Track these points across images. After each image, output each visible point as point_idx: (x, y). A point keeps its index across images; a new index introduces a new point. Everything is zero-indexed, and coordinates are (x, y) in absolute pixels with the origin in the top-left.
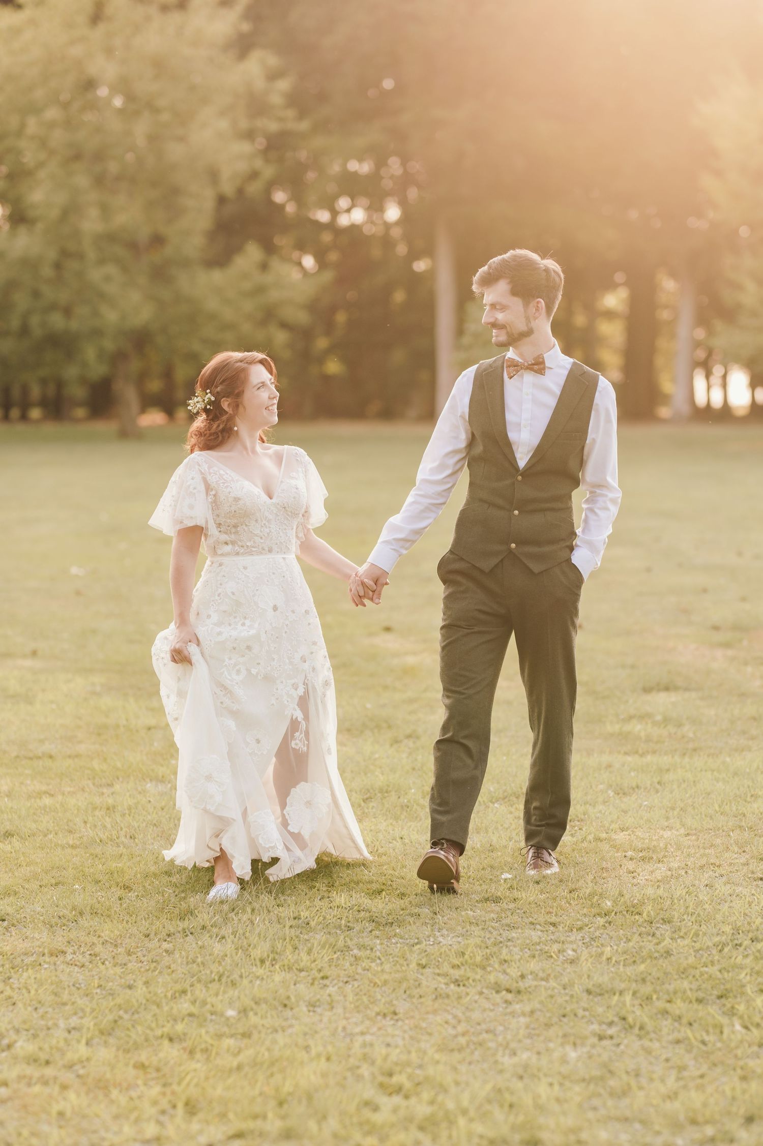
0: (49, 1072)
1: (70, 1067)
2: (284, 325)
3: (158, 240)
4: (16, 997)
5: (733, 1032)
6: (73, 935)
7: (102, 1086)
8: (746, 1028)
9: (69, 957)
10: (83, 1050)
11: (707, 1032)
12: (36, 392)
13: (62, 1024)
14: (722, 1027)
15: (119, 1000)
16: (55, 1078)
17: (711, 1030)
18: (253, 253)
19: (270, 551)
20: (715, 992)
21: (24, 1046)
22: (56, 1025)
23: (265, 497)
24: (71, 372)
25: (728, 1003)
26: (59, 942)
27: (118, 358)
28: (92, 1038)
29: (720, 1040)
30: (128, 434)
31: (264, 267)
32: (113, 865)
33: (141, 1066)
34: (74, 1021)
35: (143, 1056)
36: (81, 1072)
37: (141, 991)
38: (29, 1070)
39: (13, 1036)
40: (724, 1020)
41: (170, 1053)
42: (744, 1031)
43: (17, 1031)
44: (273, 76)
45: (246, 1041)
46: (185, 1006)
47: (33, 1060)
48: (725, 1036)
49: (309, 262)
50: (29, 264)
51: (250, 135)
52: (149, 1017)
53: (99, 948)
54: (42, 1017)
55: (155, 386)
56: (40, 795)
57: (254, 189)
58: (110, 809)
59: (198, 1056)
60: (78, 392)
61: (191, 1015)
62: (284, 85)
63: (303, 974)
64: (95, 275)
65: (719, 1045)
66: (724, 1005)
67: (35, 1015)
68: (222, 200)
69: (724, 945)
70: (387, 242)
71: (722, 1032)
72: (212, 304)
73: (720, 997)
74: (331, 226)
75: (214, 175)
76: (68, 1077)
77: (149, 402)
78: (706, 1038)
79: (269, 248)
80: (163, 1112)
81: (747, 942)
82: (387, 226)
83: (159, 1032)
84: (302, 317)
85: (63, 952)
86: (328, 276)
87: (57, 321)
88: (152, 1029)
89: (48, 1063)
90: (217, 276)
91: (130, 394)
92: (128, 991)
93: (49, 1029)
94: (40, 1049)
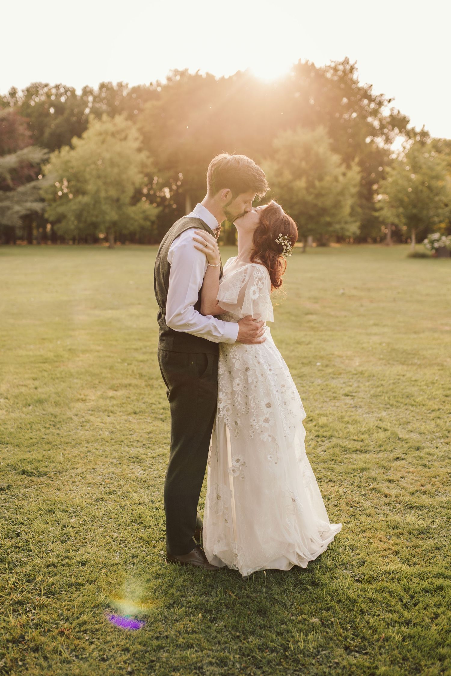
2: (150, 221)
12: (89, 237)
27: (109, 228)
30: (111, 247)
50: (87, 205)
51: (142, 172)
64: (104, 207)
68: (135, 189)
74: (161, 197)
77: (117, 241)
90: (134, 208)
91: (111, 238)
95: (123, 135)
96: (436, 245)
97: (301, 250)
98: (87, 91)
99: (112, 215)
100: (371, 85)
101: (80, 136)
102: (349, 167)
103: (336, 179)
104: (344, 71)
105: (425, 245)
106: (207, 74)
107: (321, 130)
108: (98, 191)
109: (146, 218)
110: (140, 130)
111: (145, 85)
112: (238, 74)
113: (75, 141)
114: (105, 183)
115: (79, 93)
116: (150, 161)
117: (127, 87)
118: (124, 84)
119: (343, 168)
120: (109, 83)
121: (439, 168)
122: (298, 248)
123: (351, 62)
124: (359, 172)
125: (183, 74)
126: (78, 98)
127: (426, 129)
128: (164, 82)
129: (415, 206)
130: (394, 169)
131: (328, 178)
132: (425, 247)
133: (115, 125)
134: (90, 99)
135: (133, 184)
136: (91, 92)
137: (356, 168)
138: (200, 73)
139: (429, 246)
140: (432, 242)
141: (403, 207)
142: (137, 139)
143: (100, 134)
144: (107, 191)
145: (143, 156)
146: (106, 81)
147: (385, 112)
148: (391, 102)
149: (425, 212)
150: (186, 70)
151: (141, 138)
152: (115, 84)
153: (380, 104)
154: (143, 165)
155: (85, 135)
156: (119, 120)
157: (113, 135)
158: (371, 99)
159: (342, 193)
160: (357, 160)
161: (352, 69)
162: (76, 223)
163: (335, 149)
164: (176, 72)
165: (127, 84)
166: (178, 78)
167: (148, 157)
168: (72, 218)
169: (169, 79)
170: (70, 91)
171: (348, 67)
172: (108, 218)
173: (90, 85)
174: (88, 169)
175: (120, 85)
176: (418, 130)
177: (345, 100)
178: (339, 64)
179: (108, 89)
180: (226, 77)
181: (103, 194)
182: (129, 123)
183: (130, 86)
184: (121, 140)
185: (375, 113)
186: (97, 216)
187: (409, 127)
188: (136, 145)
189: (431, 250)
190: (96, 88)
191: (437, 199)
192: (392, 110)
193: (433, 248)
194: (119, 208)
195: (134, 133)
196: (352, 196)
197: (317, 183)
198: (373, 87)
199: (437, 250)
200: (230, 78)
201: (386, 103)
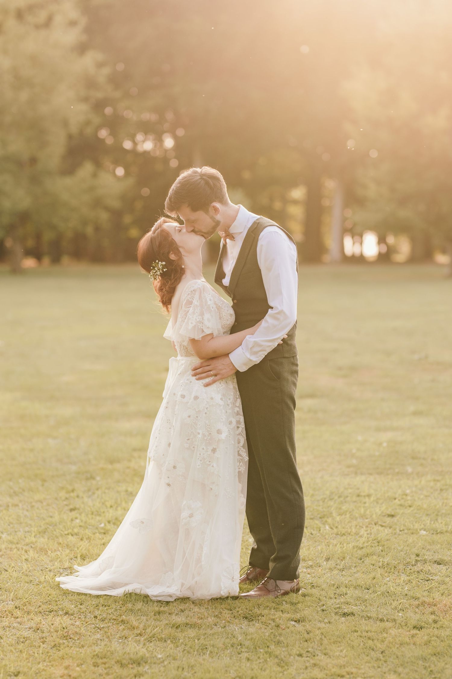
0: (19, 546)
1: (28, 544)
2: (107, 209)
3: (33, 161)
5: (325, 530)
7: (43, 551)
8: (331, 528)
10: (33, 539)
11: (314, 530)
13: (22, 530)
14: (320, 528)
15: (47, 521)
16: (22, 548)
17: (315, 529)
18: (88, 168)
20: (319, 516)
21: (6, 538)
22: (19, 530)
25: (324, 520)
28: (36, 535)
29: (319, 533)
30: (16, 271)
31: (95, 175)
33: (60, 544)
34: (27, 529)
35: (60, 541)
36: (33, 546)
38: (10, 546)
40: (321, 526)
41: (72, 539)
42: (330, 529)
44: (100, 65)
47: (11, 542)
48: (321, 531)
49: (120, 172)
51: (85, 100)
54: (12, 528)
55: (30, 243)
57: (89, 131)
58: (32, 450)
59: (85, 540)
62: (106, 71)
65: (318, 534)
66: (322, 521)
68: (70, 137)
69: (325, 499)
70: (165, 160)
71: (320, 530)
72: (65, 197)
73: (320, 518)
74: (134, 152)
75: (65, 123)
76: (28, 548)
78: (313, 532)
79: (98, 164)
81: (336, 498)
82: (166, 151)
83: (66, 532)
84: (116, 204)
86: (131, 181)
88: (63, 532)
89: (18, 543)
90: (68, 181)
91: (17, 249)
93: (16, 532)
94: (13, 538)
95: (42, 16)
99: (18, 197)
109: (97, 203)
110: (82, 3)
142: (72, 24)
144: (4, 144)
151: (83, 21)
154: (89, 83)
157: (20, 15)
184: (37, 27)
188: (71, 37)
194: (36, 180)
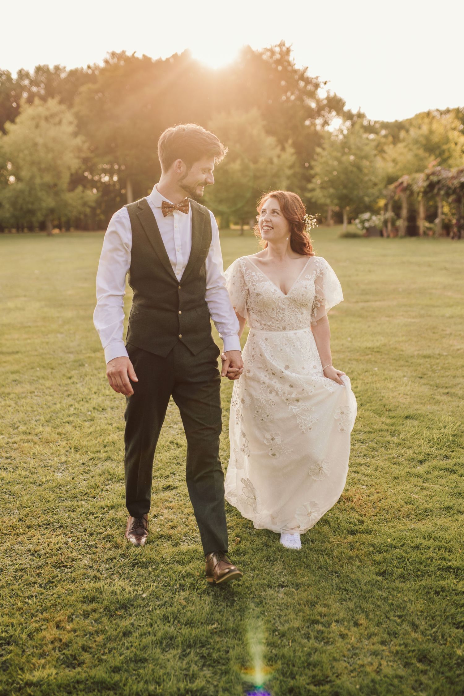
0: (30, 437)
1: (36, 435)
2: (89, 207)
4: (19, 409)
6: (37, 386)
7: (47, 442)
9: (36, 393)
10: (41, 429)
12: (25, 225)
13: (34, 418)
15: (52, 409)
16: (32, 439)
18: (80, 188)
19: (284, 329)
21: (22, 428)
22: (32, 419)
23: (280, 293)
24: (34, 219)
26: (33, 389)
27: (46, 216)
28: (44, 424)
30: (50, 235)
31: (83, 192)
32: (49, 361)
33: (59, 434)
34: (38, 418)
35: (60, 430)
36: (41, 437)
37: (58, 406)
38: (24, 437)
39: (19, 424)
41: (69, 428)
43: (20, 422)
45: (92, 422)
46: (72, 410)
47: (25, 433)
49: (95, 191)
50: (22, 192)
51: (78, 157)
52: (61, 415)
53: (45, 390)
54: (28, 417)
55: (56, 223)
56: (26, 339)
57: (80, 172)
58: (47, 343)
59: (77, 429)
60: (36, 224)
61: (74, 414)
63: (108, 397)
64: (40, 194)
67: (26, 416)
68: (72, 175)
70: (114, 186)
72: (70, 201)
74: (100, 182)
76: (36, 439)
77: (55, 227)
79: (85, 187)
80: (67, 451)
82: (114, 182)
83: (65, 421)
84: (93, 204)
85: (34, 392)
86: (100, 194)
87: (30, 206)
88: (62, 420)
89: (30, 433)
90: (71, 194)
91: (49, 225)
92: (55, 406)
93: (30, 421)
94: (27, 428)
95: (57, 120)
96: (367, 225)
97: (239, 232)
98: (22, 75)
99: (49, 202)
100: (307, 68)
101: (13, 121)
102: (283, 149)
103: (271, 162)
104: (281, 53)
105: (356, 225)
106: (144, 56)
107: (254, 112)
108: (32, 178)
109: (85, 204)
110: (77, 115)
111: (82, 68)
112: (175, 56)
113: (8, 126)
114: (40, 170)
115: (14, 76)
116: (86, 146)
117: (65, 71)
118: (61, 67)
119: (278, 150)
120: (44, 66)
121: (367, 149)
122: (235, 230)
123: (287, 45)
124: (293, 154)
125: (121, 56)
126: (14, 82)
127: (362, 111)
128: (102, 65)
129: (345, 187)
130: (324, 149)
131: (262, 160)
132: (356, 227)
133: (48, 109)
134: (26, 82)
135: (69, 168)
136: (27, 75)
137: (290, 150)
138: (136, 55)
139: (360, 226)
140: (363, 222)
141: (334, 188)
142: (71, 123)
143: (33, 118)
144: (42, 178)
145: (78, 141)
146: (42, 64)
147: (322, 94)
148: (327, 84)
149: (355, 193)
150: (124, 52)
151: (76, 122)
152: (51, 67)
153: (317, 86)
154: (80, 150)
155: (18, 120)
156: (52, 103)
157: (47, 119)
158: (308, 81)
159: (276, 175)
160: (290, 141)
161: (288, 51)
162: (11, 209)
163: (269, 132)
164: (113, 54)
165: (65, 68)
166: (115, 60)
167: (84, 142)
168: (7, 206)
169: (106, 62)
170: (4, 74)
171: (284, 49)
172: (44, 205)
173: (26, 69)
174: (21, 155)
175: (57, 68)
176: (354, 112)
177: (283, 83)
178: (276, 46)
179: (44, 72)
180: (164, 59)
181: (38, 181)
182: (63, 107)
183: (68, 69)
184: (55, 124)
185: (312, 95)
186: (32, 203)
187: (346, 109)
188: (70, 129)
189: (362, 230)
190: (32, 72)
191: (366, 179)
192: (328, 92)
193: (364, 228)
194: (57, 194)
195: (68, 117)
196: (288, 178)
197: (252, 166)
198: (308, 69)
199: (368, 229)
200: (168, 60)
201: (322, 85)
